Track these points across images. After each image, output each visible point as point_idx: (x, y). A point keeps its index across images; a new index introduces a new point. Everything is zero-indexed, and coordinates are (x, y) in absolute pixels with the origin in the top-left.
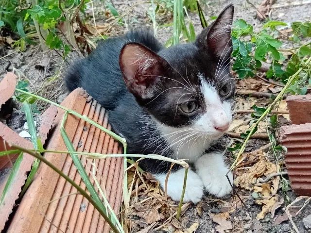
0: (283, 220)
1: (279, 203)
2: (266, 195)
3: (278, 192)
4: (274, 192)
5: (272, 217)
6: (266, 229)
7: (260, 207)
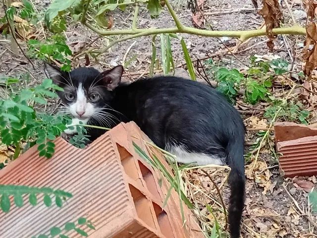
0: (278, 193)
1: (273, 185)
2: (263, 181)
3: (270, 179)
4: (268, 179)
5: (272, 192)
6: (271, 199)
7: (263, 188)
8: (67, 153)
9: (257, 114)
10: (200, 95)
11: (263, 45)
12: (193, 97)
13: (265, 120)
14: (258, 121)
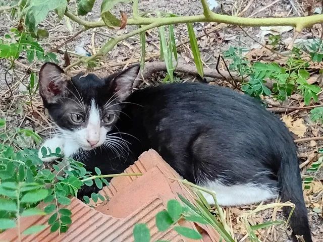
8: (92, 225)
9: (290, 112)
10: (234, 108)
11: (266, 12)
12: (225, 111)
13: (302, 120)
14: (292, 122)
